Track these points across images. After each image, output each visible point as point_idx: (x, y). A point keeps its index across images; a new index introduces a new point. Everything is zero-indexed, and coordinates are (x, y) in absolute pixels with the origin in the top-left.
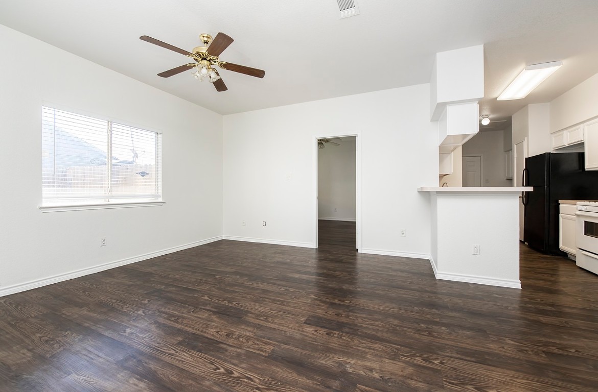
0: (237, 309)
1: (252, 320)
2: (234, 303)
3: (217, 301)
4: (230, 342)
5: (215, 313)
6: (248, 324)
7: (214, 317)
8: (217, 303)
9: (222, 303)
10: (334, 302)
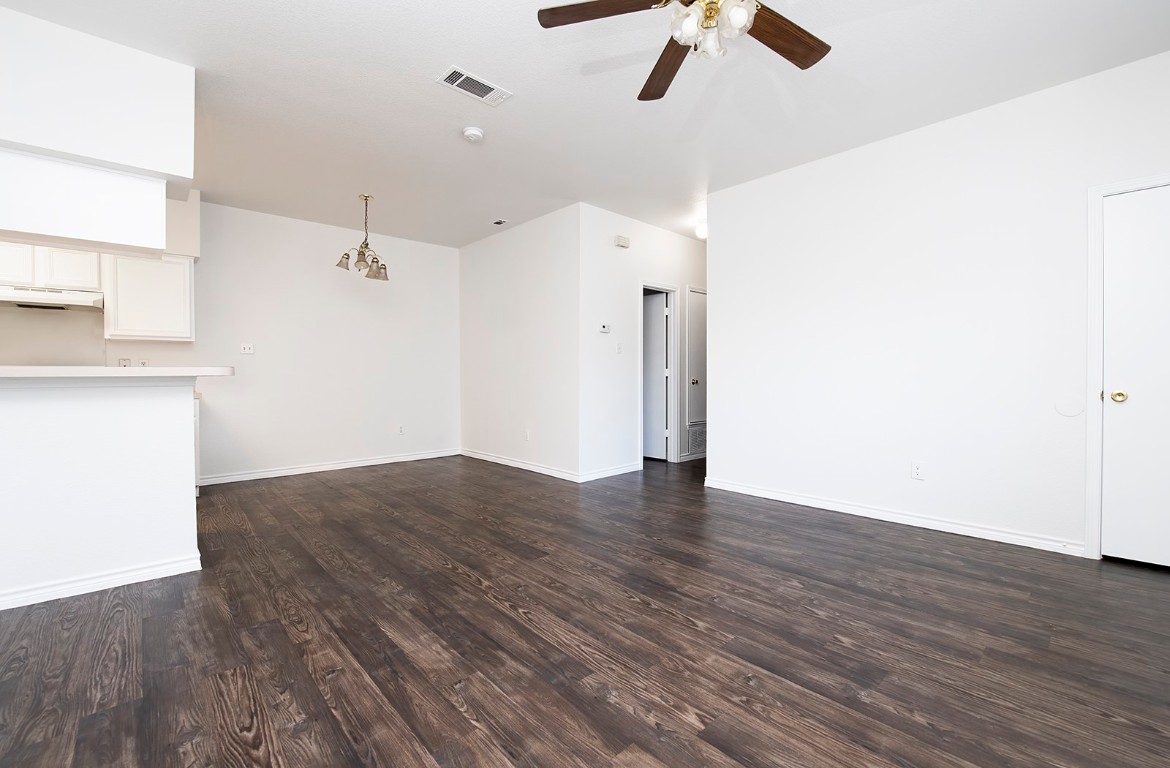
0: (636, 589)
1: (613, 568)
2: (638, 600)
3: (674, 611)
4: (646, 554)
5: (673, 589)
6: (621, 566)
7: (673, 583)
8: (672, 606)
9: (662, 605)
10: (467, 569)
